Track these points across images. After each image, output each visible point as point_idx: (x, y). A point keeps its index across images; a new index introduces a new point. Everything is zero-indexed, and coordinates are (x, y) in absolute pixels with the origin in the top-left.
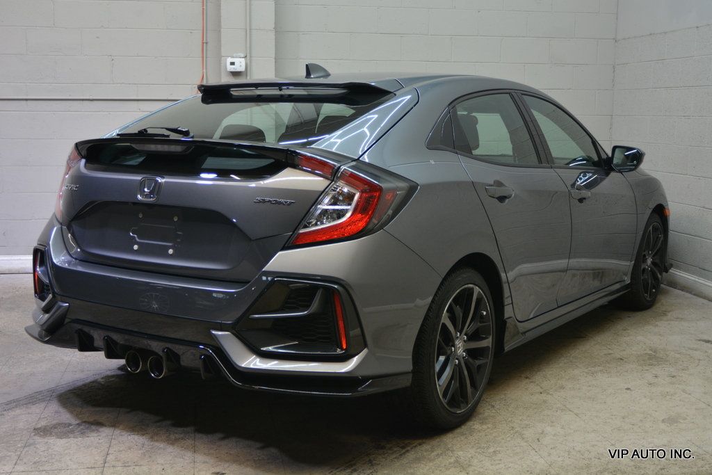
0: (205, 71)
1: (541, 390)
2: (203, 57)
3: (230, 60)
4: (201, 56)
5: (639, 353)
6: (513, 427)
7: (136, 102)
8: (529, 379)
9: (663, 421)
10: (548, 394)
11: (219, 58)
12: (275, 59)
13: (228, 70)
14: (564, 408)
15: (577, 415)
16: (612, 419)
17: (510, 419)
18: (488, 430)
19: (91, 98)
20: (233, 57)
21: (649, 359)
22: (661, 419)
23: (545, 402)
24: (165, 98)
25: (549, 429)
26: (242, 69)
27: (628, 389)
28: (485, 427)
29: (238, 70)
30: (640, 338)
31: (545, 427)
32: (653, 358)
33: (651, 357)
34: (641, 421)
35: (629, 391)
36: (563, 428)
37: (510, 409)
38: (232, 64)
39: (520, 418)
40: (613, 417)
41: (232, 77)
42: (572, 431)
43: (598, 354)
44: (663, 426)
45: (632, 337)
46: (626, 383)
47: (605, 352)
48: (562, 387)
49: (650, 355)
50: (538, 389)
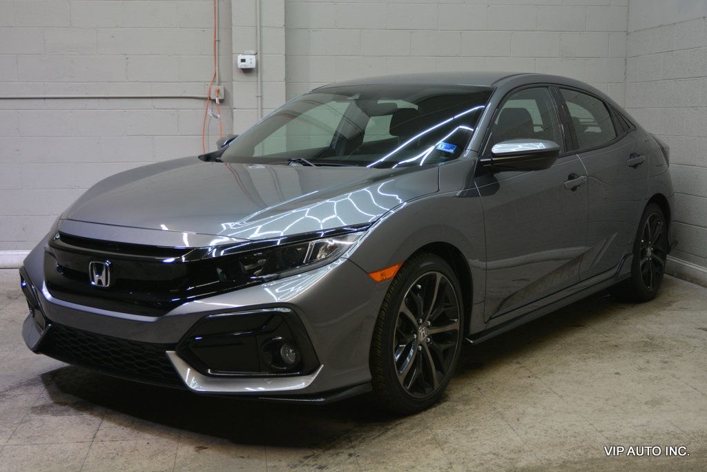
0: (217, 68)
1: (530, 375)
2: (215, 55)
3: (240, 57)
4: (213, 53)
5: (635, 341)
6: (495, 408)
7: (150, 100)
8: (520, 364)
9: (646, 403)
10: (536, 377)
11: (231, 55)
12: (286, 56)
13: (239, 67)
14: (549, 390)
15: (561, 397)
16: (595, 401)
17: (493, 401)
18: (471, 411)
19: (106, 96)
20: (244, 54)
21: (644, 346)
22: (644, 402)
23: (532, 385)
24: (179, 95)
25: (531, 410)
26: (253, 66)
27: (617, 374)
28: (467, 407)
29: (249, 67)
30: (639, 326)
31: (527, 408)
32: (649, 345)
33: (646, 344)
34: (624, 403)
35: (617, 376)
36: (544, 408)
37: (495, 392)
38: (243, 61)
39: (504, 400)
40: (597, 399)
41: (243, 74)
42: (553, 412)
43: (594, 342)
44: (645, 407)
45: (630, 326)
46: (616, 369)
47: (602, 339)
48: (551, 372)
49: (646, 342)
50: (528, 374)
